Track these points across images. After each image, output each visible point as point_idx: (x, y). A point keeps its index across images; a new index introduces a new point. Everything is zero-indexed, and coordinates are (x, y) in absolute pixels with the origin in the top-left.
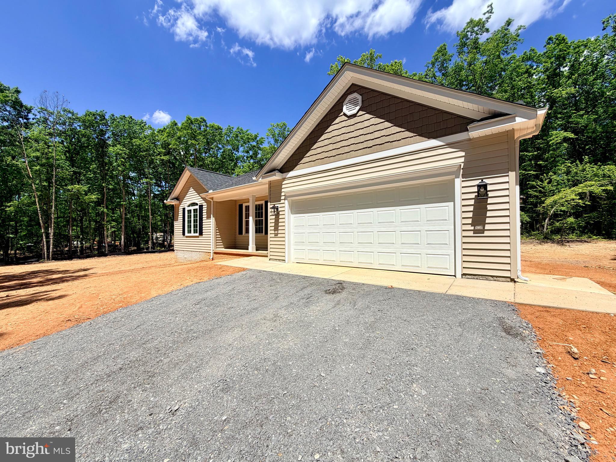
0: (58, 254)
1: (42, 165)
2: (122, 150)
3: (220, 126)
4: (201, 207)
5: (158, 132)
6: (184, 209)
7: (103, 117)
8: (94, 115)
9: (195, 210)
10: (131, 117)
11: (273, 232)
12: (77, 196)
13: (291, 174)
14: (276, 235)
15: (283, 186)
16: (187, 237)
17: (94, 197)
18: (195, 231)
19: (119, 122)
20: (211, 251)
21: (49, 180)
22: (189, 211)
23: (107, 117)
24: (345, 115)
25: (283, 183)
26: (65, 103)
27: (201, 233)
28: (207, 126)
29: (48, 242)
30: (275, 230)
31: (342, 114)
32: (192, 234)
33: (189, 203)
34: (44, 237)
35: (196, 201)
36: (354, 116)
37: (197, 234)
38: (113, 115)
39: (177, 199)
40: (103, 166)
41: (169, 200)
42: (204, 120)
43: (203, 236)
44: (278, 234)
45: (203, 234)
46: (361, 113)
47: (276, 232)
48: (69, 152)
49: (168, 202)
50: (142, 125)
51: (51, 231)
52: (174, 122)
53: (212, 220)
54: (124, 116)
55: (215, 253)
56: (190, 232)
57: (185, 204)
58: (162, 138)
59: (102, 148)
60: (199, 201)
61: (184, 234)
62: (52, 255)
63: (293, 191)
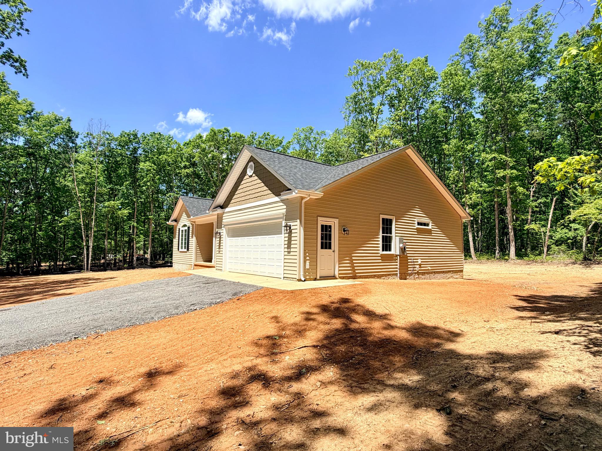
0: (95, 266)
1: (87, 184)
2: (151, 167)
3: (242, 134)
4: (189, 228)
5: (184, 145)
6: (179, 229)
7: (135, 136)
8: (128, 135)
9: (186, 230)
10: (160, 133)
12: (113, 211)
13: (226, 210)
15: (224, 218)
16: (180, 252)
17: (126, 211)
18: (185, 248)
19: (149, 139)
20: (193, 264)
21: (91, 197)
22: (182, 231)
23: (139, 136)
25: (223, 216)
26: (107, 128)
27: (188, 250)
28: (230, 136)
29: (88, 255)
30: (219, 249)
32: (184, 250)
33: (182, 224)
34: (85, 250)
35: (186, 223)
37: (186, 250)
38: (144, 134)
39: (175, 220)
40: (135, 181)
41: (170, 222)
42: (227, 130)
46: (253, 175)
48: (107, 170)
49: (170, 223)
50: (169, 140)
51: (91, 244)
52: (199, 135)
53: (194, 238)
54: (154, 133)
55: (196, 265)
56: (182, 248)
57: (180, 225)
58: (187, 151)
59: (135, 165)
60: (188, 224)
61: (178, 250)
62: (91, 266)
63: (227, 222)
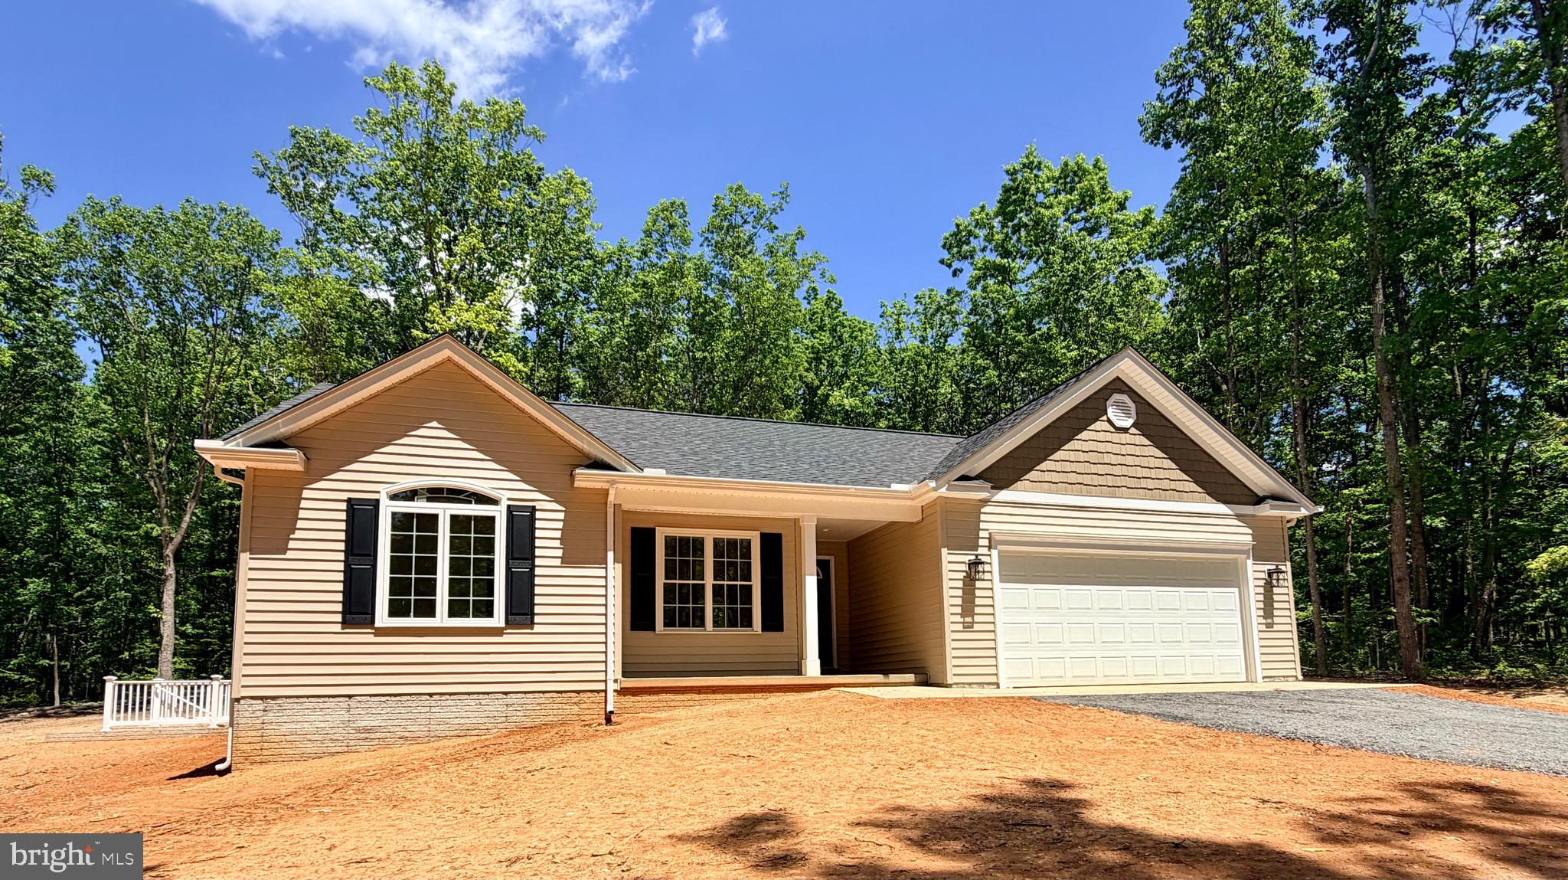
4: (520, 512)
6: (360, 505)
11: (959, 619)
13: (1003, 495)
14: (968, 627)
15: (983, 517)
18: (472, 611)
20: (608, 686)
22: (416, 521)
24: (1109, 421)
25: (983, 510)
27: (519, 618)
30: (963, 615)
31: (1104, 418)
32: (444, 620)
35: (472, 485)
36: (1125, 430)
37: (498, 619)
43: (537, 629)
44: (973, 623)
45: (537, 619)
46: (1133, 430)
47: (968, 619)
55: (625, 692)
56: (416, 609)
60: (505, 487)
61: (353, 616)
63: (1012, 533)
